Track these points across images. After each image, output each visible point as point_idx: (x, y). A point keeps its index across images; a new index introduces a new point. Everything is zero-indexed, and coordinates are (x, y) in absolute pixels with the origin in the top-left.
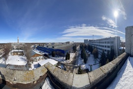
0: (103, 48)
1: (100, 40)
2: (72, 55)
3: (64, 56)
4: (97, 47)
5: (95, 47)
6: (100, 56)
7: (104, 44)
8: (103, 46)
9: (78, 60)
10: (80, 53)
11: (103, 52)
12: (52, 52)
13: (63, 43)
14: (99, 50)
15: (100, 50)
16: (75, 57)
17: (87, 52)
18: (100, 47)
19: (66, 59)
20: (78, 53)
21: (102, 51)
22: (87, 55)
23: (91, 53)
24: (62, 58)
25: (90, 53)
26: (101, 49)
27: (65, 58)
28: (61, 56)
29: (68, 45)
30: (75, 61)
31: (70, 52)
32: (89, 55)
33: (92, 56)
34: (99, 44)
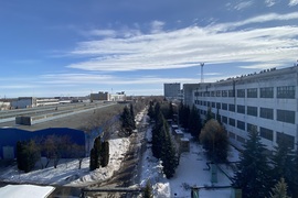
0: (251, 120)
1: (234, 82)
2: (118, 148)
3: (81, 157)
4: (223, 113)
5: (210, 116)
6: (235, 156)
7: (259, 103)
8: (252, 111)
9: (139, 164)
10: (149, 136)
11: (254, 138)
12: (19, 149)
13: (75, 100)
14: (229, 128)
15: (236, 130)
16: (130, 155)
17: (178, 135)
18: (237, 116)
19: (93, 167)
20: (141, 136)
21: (244, 134)
22: (176, 146)
23: (196, 139)
24: (73, 165)
25: (187, 138)
26: (241, 125)
27: (86, 164)
28: (68, 157)
29: (100, 105)
30: (131, 169)
31: (108, 136)
32: (185, 147)
33: (197, 150)
34: (229, 101)
